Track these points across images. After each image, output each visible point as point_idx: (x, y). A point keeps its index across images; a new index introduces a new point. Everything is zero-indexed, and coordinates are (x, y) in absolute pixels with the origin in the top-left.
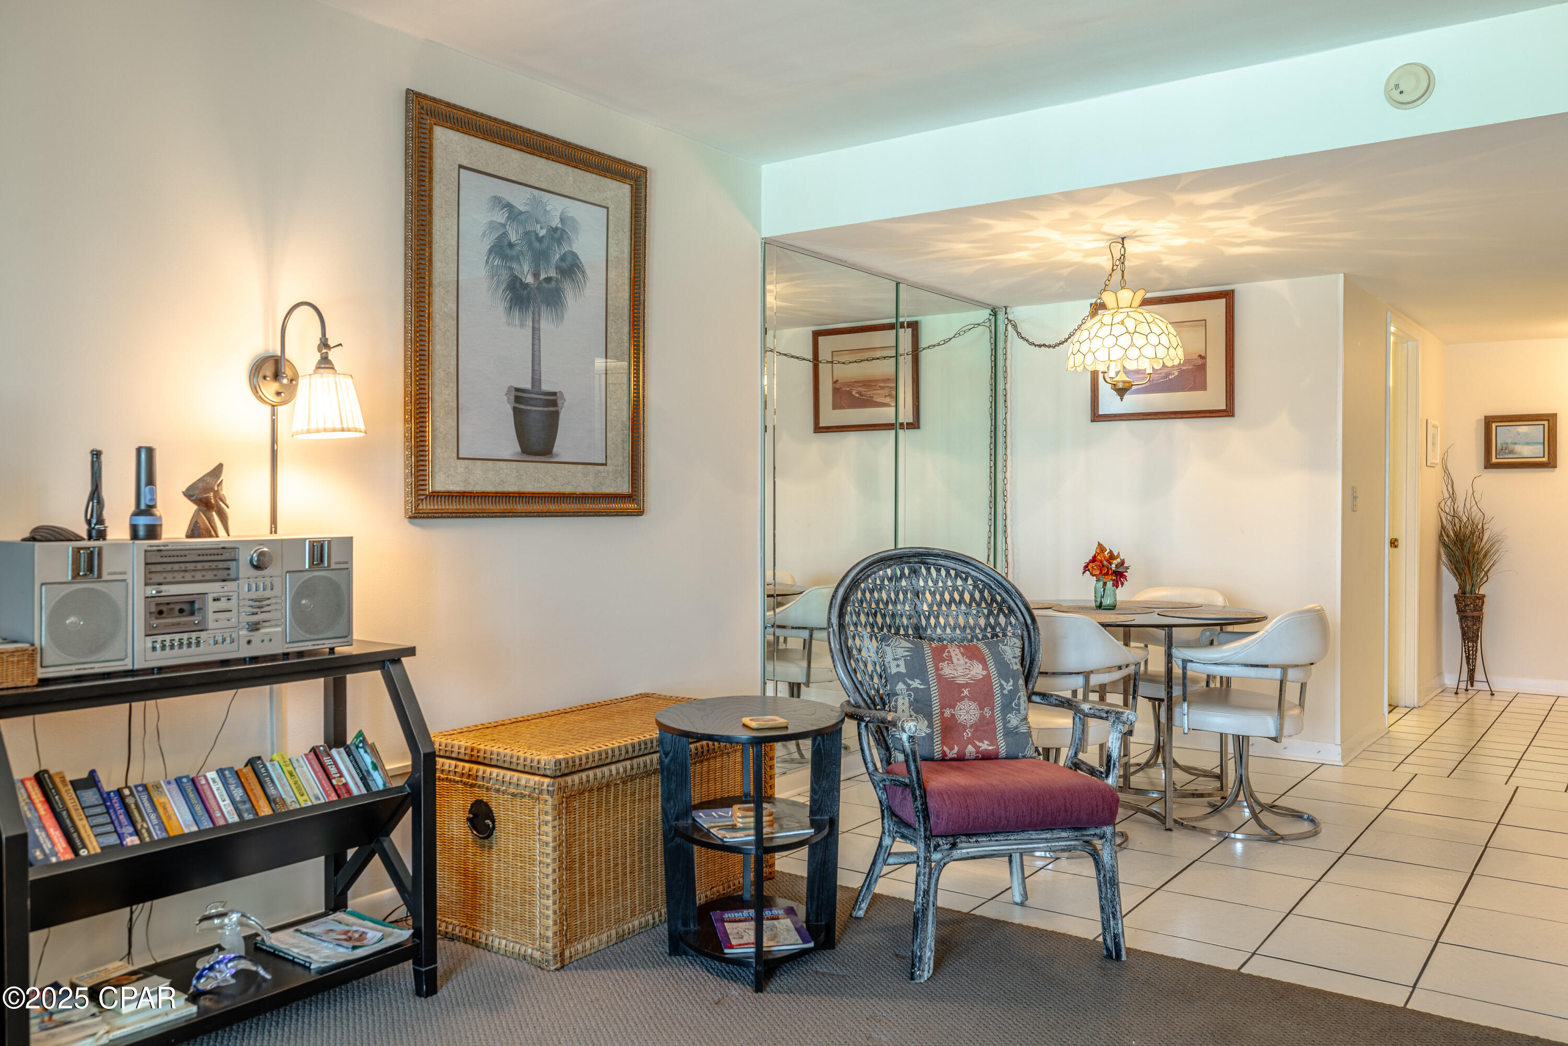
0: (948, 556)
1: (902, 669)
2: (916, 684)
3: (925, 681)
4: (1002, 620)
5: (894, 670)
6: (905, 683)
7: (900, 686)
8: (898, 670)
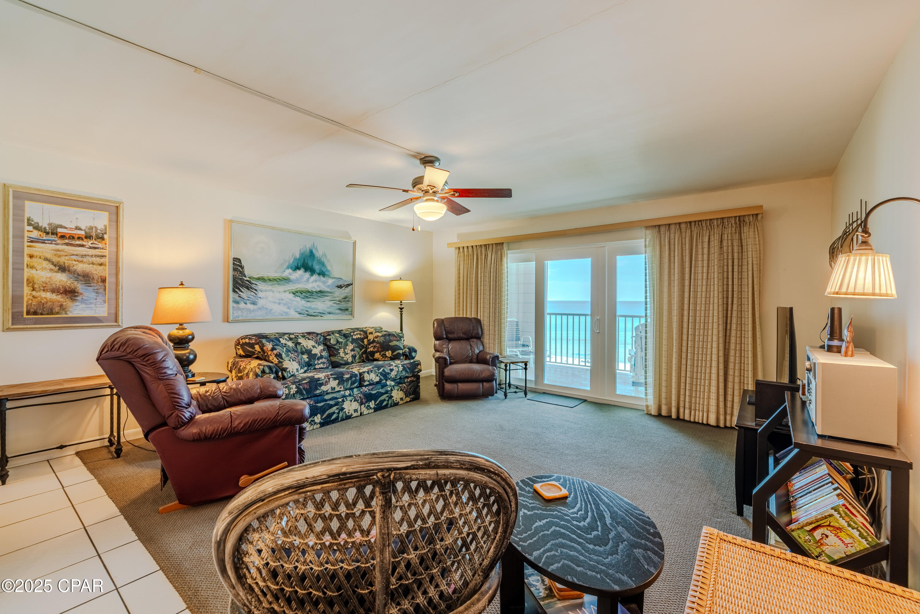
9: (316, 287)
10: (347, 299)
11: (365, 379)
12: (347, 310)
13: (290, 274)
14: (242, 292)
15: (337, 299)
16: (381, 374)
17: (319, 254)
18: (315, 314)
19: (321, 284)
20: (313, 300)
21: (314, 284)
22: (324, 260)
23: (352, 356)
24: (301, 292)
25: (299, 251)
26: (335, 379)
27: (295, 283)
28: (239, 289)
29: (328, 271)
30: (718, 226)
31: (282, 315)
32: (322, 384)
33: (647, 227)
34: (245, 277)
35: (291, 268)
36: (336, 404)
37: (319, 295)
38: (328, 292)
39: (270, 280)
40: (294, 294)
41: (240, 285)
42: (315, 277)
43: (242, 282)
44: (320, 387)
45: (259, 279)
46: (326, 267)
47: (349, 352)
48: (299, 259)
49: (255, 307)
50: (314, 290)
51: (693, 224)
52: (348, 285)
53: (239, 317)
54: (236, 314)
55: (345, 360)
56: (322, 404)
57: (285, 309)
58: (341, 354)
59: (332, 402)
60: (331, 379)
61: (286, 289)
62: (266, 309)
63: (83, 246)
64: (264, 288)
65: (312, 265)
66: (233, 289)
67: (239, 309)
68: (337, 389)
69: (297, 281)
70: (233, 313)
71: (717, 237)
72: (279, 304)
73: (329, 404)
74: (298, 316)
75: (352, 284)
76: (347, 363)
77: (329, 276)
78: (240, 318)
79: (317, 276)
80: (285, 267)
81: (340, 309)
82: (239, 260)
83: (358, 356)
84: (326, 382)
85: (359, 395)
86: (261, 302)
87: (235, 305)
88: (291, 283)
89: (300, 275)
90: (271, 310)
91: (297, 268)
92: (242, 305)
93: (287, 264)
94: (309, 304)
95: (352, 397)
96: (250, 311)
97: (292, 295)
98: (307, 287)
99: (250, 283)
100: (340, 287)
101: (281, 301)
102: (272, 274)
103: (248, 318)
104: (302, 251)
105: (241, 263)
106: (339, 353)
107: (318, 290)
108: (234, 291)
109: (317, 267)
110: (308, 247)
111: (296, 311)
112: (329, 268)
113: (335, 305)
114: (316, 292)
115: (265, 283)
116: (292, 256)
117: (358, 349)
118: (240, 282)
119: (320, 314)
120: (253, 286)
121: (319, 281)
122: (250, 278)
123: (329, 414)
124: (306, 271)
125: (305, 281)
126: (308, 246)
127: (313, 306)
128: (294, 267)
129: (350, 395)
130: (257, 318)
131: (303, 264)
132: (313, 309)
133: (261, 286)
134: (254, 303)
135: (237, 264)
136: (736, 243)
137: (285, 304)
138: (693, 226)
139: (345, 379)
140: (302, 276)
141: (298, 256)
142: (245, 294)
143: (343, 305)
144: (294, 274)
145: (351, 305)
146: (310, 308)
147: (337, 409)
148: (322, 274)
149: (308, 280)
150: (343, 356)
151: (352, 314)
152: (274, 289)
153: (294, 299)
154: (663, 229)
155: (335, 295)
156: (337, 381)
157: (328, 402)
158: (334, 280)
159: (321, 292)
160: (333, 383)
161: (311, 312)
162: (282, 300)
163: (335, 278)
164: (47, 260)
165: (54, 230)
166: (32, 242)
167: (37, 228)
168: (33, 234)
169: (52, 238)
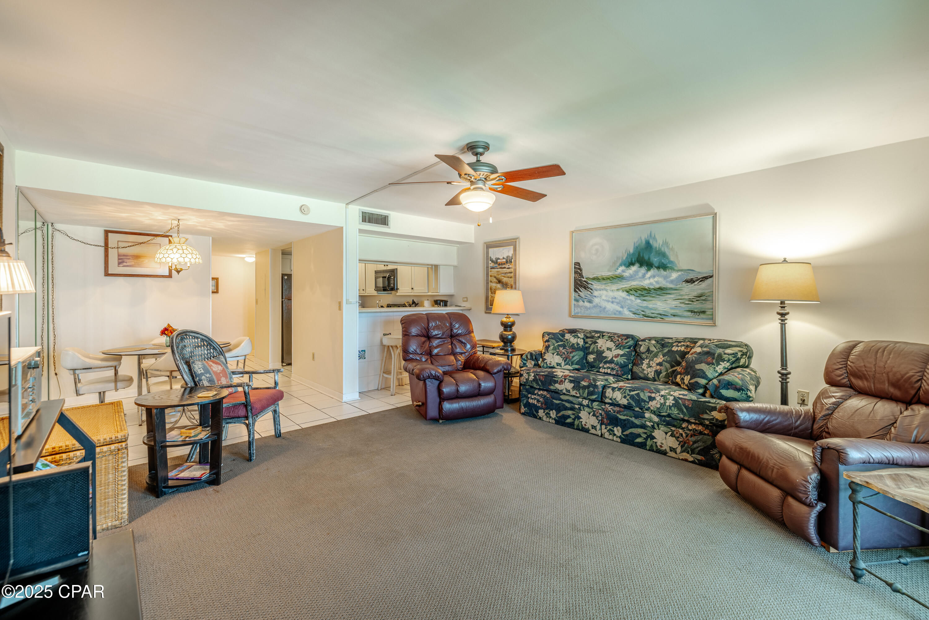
0: (192, 332)
1: (203, 371)
2: (208, 375)
3: (210, 374)
4: (212, 351)
5: (199, 372)
6: (205, 376)
7: (203, 377)
8: (201, 372)
9: (654, 283)
10: (703, 298)
11: (607, 395)
12: (704, 312)
13: (623, 271)
14: (581, 291)
15: (686, 297)
16: (632, 397)
17: (656, 244)
18: (653, 315)
19: (660, 279)
20: (651, 299)
21: (652, 280)
22: (665, 249)
23: (656, 371)
24: (636, 290)
25: (633, 244)
26: (571, 381)
27: (629, 280)
28: (579, 289)
29: (672, 262)
31: (615, 314)
32: (556, 382)
34: (583, 278)
35: (625, 265)
36: (572, 409)
37: (658, 293)
38: (671, 289)
39: (603, 279)
40: (628, 292)
41: (580, 285)
42: (652, 272)
43: (581, 283)
44: (555, 383)
45: (594, 279)
46: (668, 258)
47: (654, 365)
48: (633, 254)
49: (591, 305)
50: (652, 287)
52: (706, 278)
53: (578, 313)
54: (576, 311)
55: (644, 374)
56: (558, 402)
57: (618, 308)
58: (644, 365)
59: (568, 405)
60: (567, 380)
61: (620, 287)
62: (600, 307)
63: (505, 268)
64: (598, 287)
65: (649, 259)
66: (574, 289)
67: (578, 306)
68: (573, 393)
69: (631, 278)
70: (574, 310)
72: (612, 302)
73: (564, 405)
74: (632, 316)
75: (711, 277)
76: (646, 379)
77: (672, 269)
78: (579, 315)
79: (656, 270)
80: (618, 264)
81: (692, 311)
82: (579, 263)
83: (664, 374)
84: (562, 381)
85: (600, 412)
86: (596, 301)
87: (576, 303)
88: (625, 281)
89: (635, 271)
90: (605, 308)
91: (632, 264)
92: (581, 303)
93: (620, 261)
94: (645, 304)
95: (591, 410)
96: (586, 307)
97: (625, 293)
98: (642, 284)
99: (587, 283)
100: (691, 281)
101: (614, 300)
102: (606, 273)
103: (585, 315)
104: (637, 245)
105: (580, 266)
106: (642, 363)
107: (657, 286)
108: (575, 291)
109: (655, 260)
110: (643, 239)
111: (630, 311)
112: (672, 258)
113: (683, 305)
114: (654, 289)
115: (599, 283)
116: (625, 253)
117: (668, 365)
118: (579, 283)
119: (659, 316)
120: (589, 286)
121: (658, 276)
122: (586, 278)
123: (563, 415)
124: (641, 265)
125: (640, 278)
126: (644, 237)
127: (651, 306)
128: (628, 264)
129: (588, 406)
130: (592, 315)
131: (637, 258)
132: (651, 309)
133: (595, 285)
134: (590, 302)
135: (578, 268)
137: (618, 303)
139: (581, 385)
140: (636, 272)
141: (632, 251)
142: (583, 293)
143: (697, 306)
144: (627, 271)
145: (710, 306)
146: (647, 307)
147: (573, 414)
148: (663, 267)
149: (644, 276)
150: (645, 368)
151: (712, 318)
152: (608, 288)
153: (628, 297)
155: (682, 293)
156: (573, 385)
157: (564, 403)
158: (680, 273)
159: (660, 289)
160: (568, 386)
161: (648, 312)
162: (615, 298)
163: (681, 270)
164: (495, 277)
165: (497, 261)
166: (491, 269)
167: (492, 261)
168: (492, 265)
169: (496, 265)
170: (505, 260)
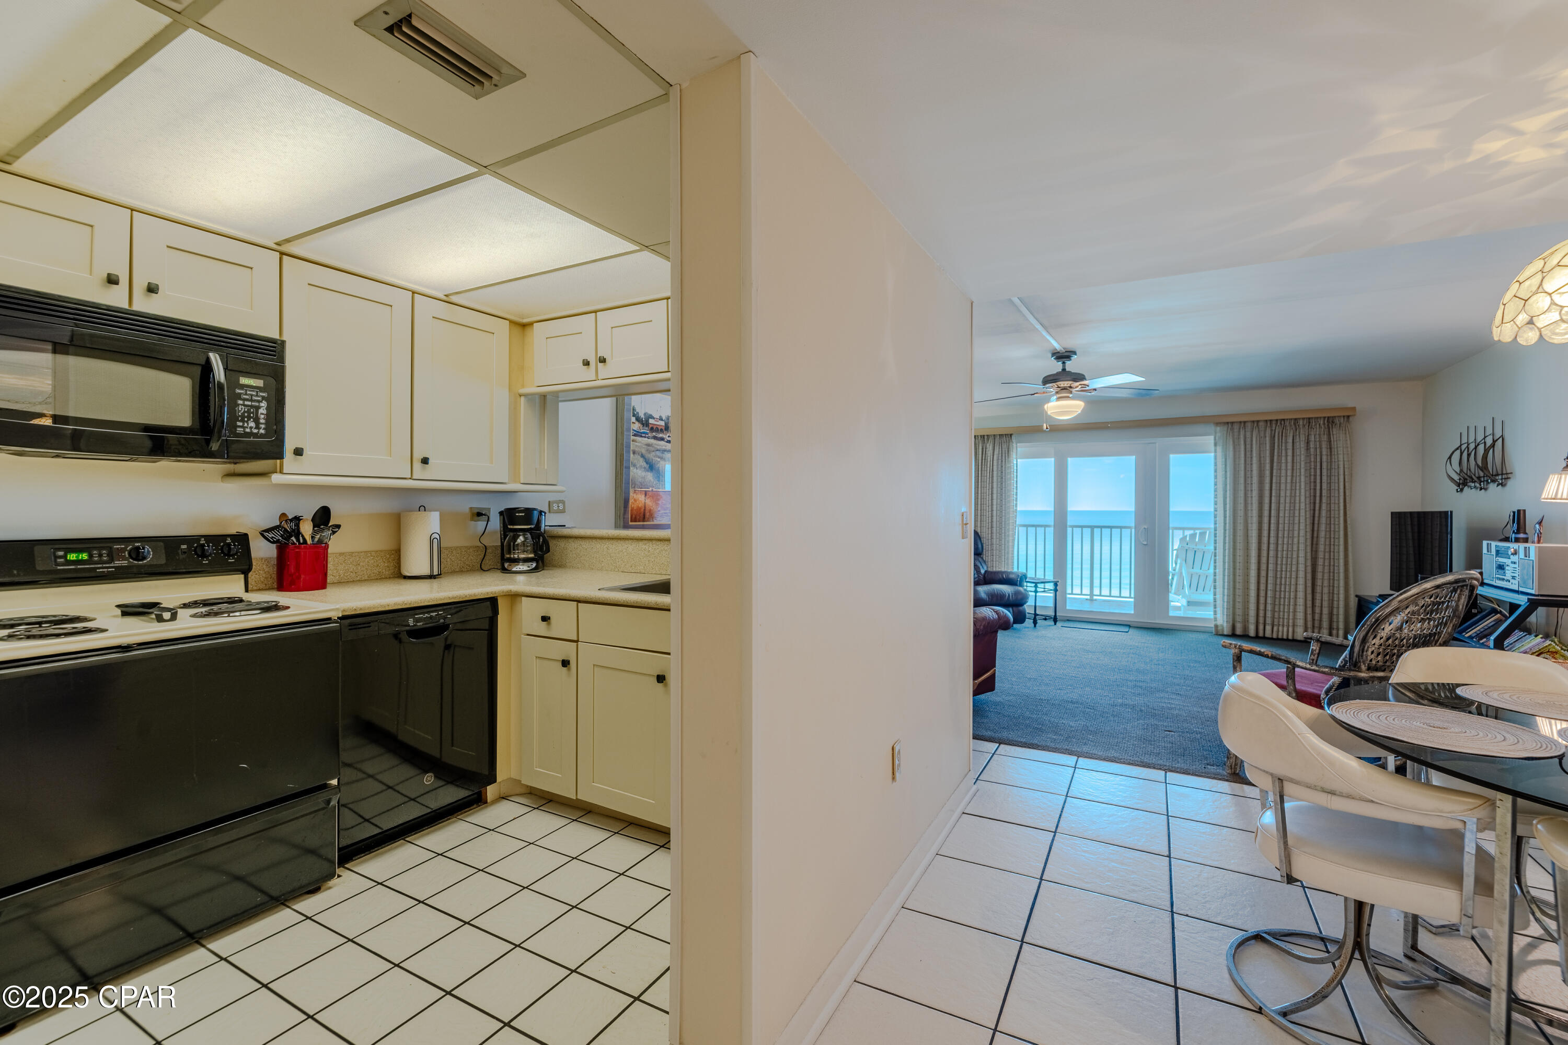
30: (1304, 426)
33: (1217, 424)
51: (1274, 422)
71: (1303, 438)
136: (1324, 445)
138: (1274, 426)
154: (1236, 427)
164: (642, 456)
165: (647, 421)
166: (635, 435)
167: (638, 419)
168: (636, 426)
169: (646, 430)
170: (662, 423)
